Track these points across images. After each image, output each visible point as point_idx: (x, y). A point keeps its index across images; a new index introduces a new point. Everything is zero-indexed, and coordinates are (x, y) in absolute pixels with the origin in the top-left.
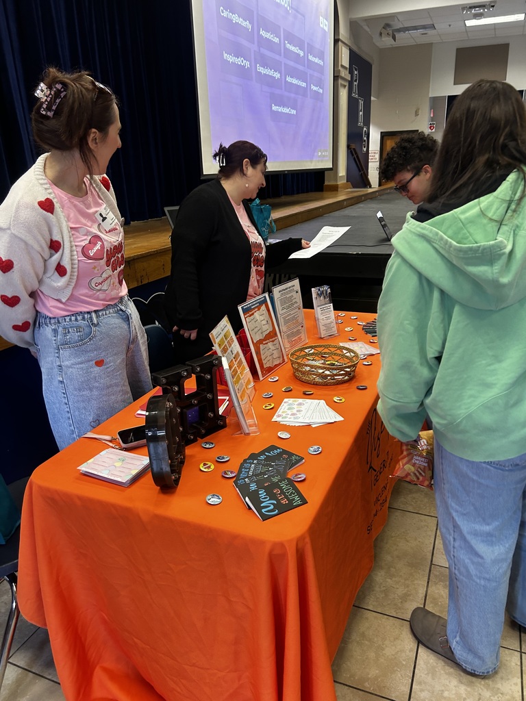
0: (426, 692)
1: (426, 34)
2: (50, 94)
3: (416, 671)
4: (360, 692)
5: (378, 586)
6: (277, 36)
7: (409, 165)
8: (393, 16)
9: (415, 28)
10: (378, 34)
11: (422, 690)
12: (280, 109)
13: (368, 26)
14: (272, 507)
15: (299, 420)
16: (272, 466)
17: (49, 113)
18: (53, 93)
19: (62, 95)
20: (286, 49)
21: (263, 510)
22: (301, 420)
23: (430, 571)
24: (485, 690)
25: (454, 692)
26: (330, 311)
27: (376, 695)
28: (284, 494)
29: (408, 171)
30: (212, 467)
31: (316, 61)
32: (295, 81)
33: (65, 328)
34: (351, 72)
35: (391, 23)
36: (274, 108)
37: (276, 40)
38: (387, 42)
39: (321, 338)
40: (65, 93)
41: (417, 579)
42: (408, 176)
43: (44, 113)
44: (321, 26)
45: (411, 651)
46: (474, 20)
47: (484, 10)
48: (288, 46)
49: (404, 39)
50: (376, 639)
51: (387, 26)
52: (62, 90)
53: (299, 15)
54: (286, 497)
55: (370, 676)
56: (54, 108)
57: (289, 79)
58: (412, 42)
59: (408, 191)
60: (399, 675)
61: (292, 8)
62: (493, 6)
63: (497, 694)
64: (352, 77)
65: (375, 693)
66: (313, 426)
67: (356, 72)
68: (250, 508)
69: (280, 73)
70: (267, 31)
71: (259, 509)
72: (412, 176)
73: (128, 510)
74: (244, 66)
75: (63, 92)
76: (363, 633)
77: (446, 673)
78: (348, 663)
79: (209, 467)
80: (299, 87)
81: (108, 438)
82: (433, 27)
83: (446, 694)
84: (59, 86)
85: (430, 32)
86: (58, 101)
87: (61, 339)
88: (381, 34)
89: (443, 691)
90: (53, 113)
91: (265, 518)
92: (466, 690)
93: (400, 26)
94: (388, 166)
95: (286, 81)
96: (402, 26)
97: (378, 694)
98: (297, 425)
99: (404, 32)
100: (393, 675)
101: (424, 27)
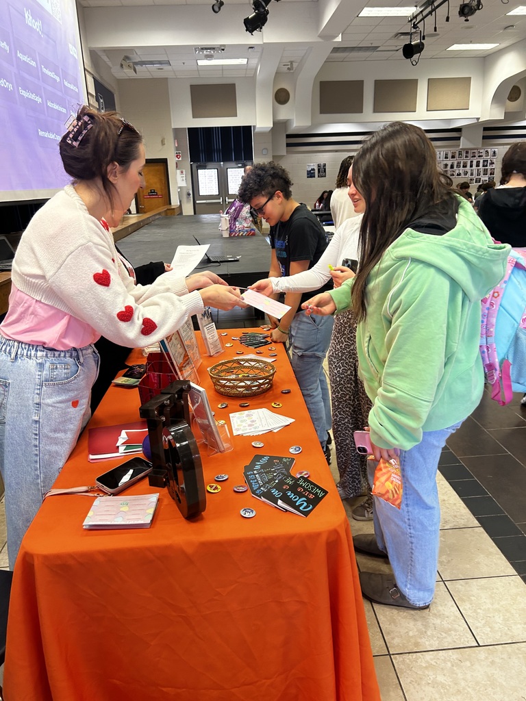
0: (397, 638)
1: (162, 69)
2: (77, 125)
3: (381, 625)
6: (34, 60)
7: (264, 190)
8: (131, 50)
9: (152, 63)
10: (119, 66)
11: (393, 639)
12: (46, 135)
13: (108, 57)
14: (305, 504)
15: (259, 429)
16: (274, 472)
17: (74, 143)
18: (80, 124)
19: (89, 127)
20: (43, 73)
21: (301, 508)
22: (261, 428)
24: (435, 619)
25: (415, 630)
26: (214, 330)
28: (307, 490)
29: (263, 196)
30: (219, 487)
31: (72, 88)
32: (56, 107)
34: (97, 100)
35: (131, 56)
36: (41, 133)
37: (33, 64)
38: (128, 73)
39: (211, 356)
40: (91, 125)
42: (263, 200)
43: (70, 142)
44: (71, 53)
46: (205, 61)
47: (214, 52)
48: (44, 70)
49: (144, 72)
51: (127, 58)
52: (89, 122)
53: (51, 41)
54: (310, 492)
56: (80, 138)
57: (50, 104)
58: (148, 76)
59: (264, 214)
61: (42, 32)
62: (223, 50)
63: (444, 619)
64: (99, 106)
66: (275, 431)
67: (102, 101)
68: (287, 511)
69: (41, 97)
70: (24, 54)
71: (297, 508)
72: (266, 200)
73: (168, 548)
74: (7, 89)
75: (89, 124)
77: (402, 618)
79: (216, 488)
80: (59, 112)
81: (84, 488)
82: (168, 63)
83: (411, 634)
84: (86, 118)
85: (166, 67)
86: (84, 132)
87: (47, 374)
88: (122, 65)
89: (407, 632)
90: (78, 143)
91: (306, 514)
92: (422, 624)
93: (138, 60)
94: (245, 191)
95: (48, 106)
96: (140, 60)
98: (260, 433)
99: (142, 66)
101: (160, 63)
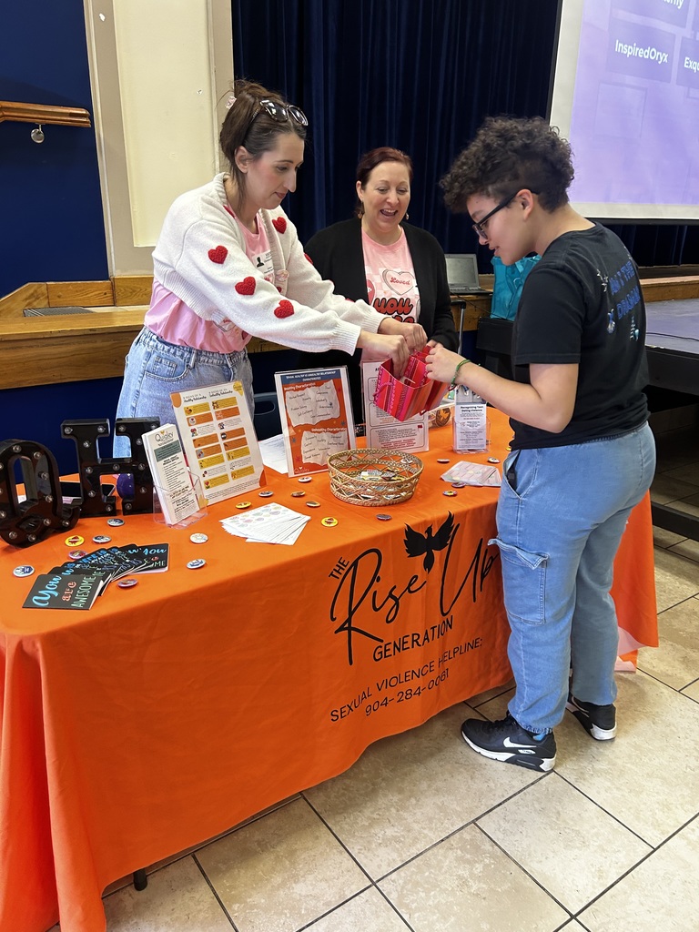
4: (220, 909)
5: (372, 809)
23: (462, 828)
27: (233, 924)
33: (159, 357)
41: (431, 829)
45: (327, 904)
50: (301, 866)
55: (248, 900)
60: (282, 921)
65: (234, 921)
76: (296, 850)
78: (243, 871)
87: (150, 365)
97: (236, 925)
100: (275, 917)
